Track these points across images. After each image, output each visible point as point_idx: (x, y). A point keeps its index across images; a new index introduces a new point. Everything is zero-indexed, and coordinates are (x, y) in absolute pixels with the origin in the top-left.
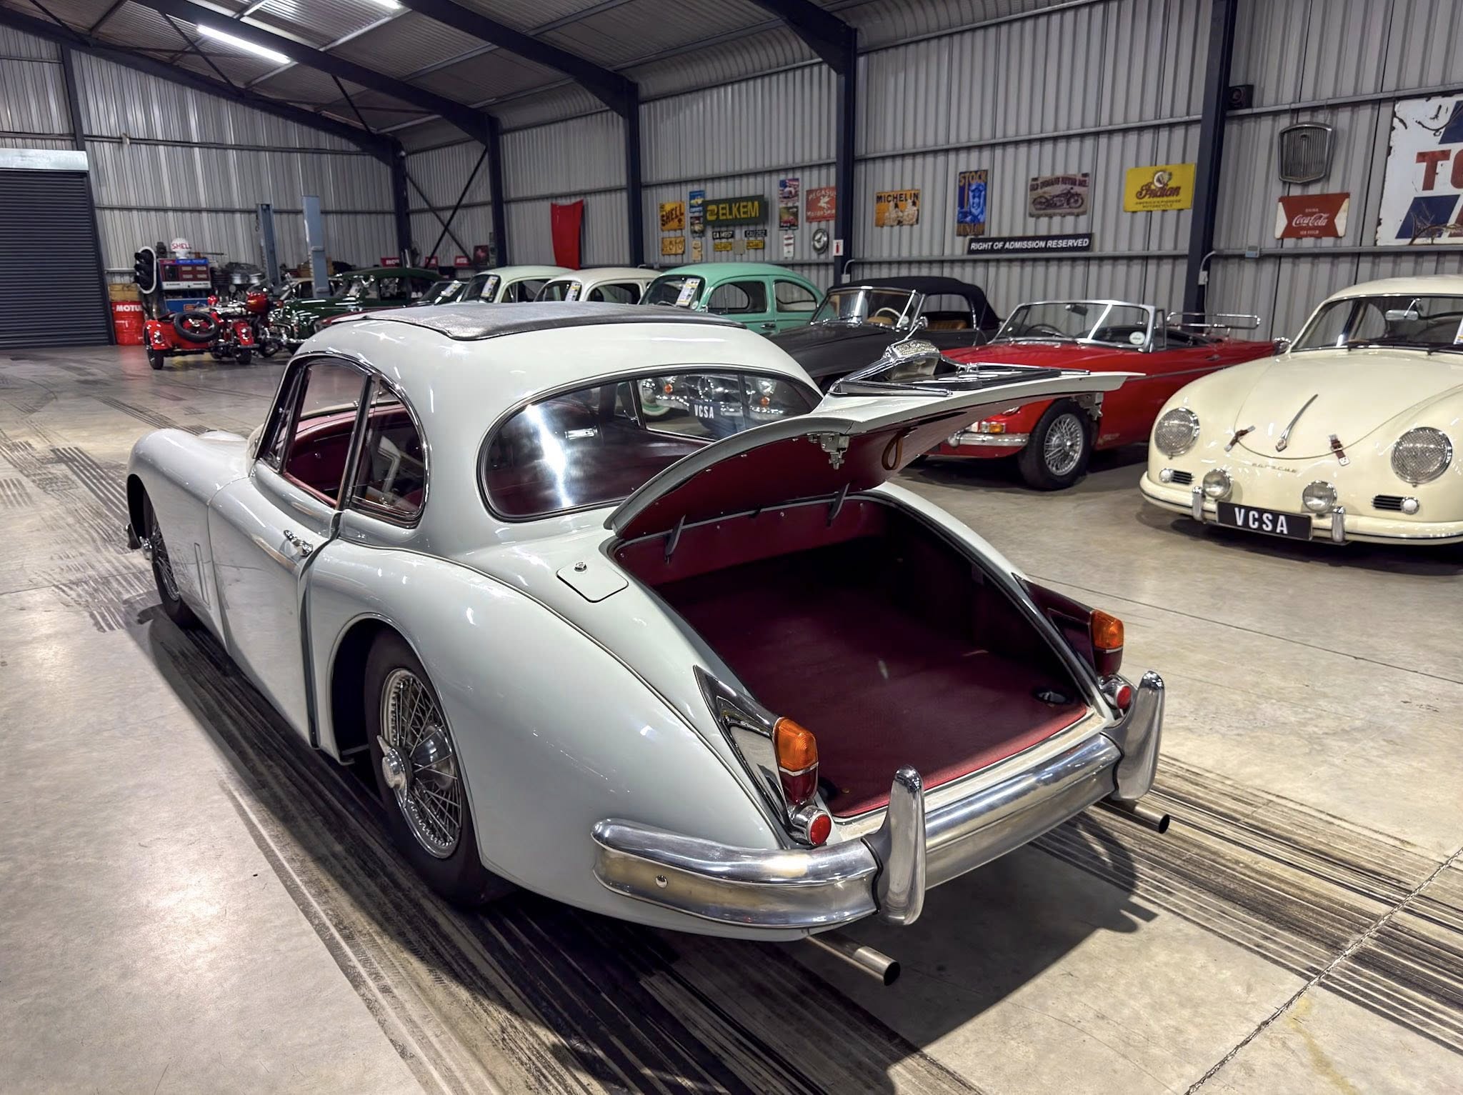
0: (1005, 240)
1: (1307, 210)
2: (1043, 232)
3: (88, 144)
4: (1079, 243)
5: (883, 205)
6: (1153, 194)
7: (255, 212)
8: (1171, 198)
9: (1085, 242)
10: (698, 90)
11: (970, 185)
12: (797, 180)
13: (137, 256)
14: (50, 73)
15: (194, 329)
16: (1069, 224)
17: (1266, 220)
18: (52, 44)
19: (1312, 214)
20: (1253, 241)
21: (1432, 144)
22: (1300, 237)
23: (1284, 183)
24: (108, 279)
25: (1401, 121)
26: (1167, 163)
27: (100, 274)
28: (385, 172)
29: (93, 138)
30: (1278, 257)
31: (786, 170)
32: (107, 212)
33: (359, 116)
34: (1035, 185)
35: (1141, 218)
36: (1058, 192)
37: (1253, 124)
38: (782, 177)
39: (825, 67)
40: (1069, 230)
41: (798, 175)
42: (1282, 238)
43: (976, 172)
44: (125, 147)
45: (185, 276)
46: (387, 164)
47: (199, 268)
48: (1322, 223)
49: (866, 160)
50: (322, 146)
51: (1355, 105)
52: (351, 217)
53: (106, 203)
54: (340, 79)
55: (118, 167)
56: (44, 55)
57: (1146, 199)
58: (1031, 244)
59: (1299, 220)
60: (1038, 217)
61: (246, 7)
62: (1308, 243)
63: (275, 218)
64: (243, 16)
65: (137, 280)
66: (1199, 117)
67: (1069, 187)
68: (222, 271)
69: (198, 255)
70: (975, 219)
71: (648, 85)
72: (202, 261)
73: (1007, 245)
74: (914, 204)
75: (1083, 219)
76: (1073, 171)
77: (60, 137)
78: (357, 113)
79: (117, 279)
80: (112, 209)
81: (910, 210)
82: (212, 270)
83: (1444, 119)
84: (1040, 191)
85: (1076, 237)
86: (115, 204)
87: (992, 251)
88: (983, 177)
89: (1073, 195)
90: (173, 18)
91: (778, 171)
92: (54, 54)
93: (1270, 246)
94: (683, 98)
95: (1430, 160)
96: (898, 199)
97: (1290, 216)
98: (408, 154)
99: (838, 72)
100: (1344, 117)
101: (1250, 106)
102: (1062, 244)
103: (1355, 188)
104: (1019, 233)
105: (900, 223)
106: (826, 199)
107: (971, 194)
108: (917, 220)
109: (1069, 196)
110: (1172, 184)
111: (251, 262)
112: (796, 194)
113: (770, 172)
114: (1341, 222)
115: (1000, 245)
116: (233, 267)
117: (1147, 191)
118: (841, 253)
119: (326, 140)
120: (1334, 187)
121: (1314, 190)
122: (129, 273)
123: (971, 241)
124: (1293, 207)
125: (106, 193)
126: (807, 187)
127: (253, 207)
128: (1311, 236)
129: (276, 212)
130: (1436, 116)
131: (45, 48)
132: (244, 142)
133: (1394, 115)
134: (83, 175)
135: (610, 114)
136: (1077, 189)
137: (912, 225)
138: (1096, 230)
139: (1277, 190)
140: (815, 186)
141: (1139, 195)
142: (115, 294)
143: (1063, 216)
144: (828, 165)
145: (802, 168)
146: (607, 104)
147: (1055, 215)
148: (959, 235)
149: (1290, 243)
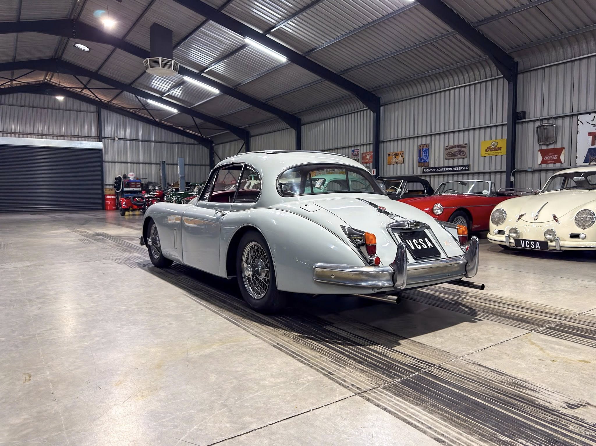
0: (437, 168)
1: (549, 154)
2: (451, 165)
3: (103, 140)
4: (465, 168)
6: (492, 150)
7: (160, 164)
8: (498, 151)
9: (467, 168)
10: (322, 120)
11: (423, 149)
12: (358, 150)
13: (116, 179)
14: (93, 117)
15: (138, 201)
16: (461, 162)
17: (534, 158)
18: (95, 107)
19: (551, 155)
20: (530, 165)
21: (593, 129)
22: (547, 164)
23: (540, 145)
24: (105, 187)
25: (581, 122)
26: (496, 139)
27: (102, 185)
28: (207, 151)
29: (105, 138)
30: (540, 171)
31: (354, 146)
32: (107, 163)
33: (200, 131)
34: (447, 148)
35: (487, 159)
36: (456, 151)
37: (526, 125)
38: (353, 149)
39: (368, 111)
40: (461, 164)
41: (359, 148)
42: (541, 164)
43: (425, 145)
44: (116, 141)
45: (132, 186)
46: (208, 148)
47: (137, 183)
48: (555, 158)
49: (384, 142)
50: (185, 142)
51: (563, 117)
52: (194, 166)
53: (107, 160)
54: (195, 118)
55: (113, 147)
56: (92, 110)
57: (489, 152)
58: (446, 169)
59: (546, 158)
60: (449, 159)
61: (165, 93)
62: (551, 166)
63: (167, 166)
64: (163, 96)
65: (115, 187)
66: (506, 123)
67: (460, 148)
68: (146, 184)
69: (137, 179)
70: (425, 161)
71: (305, 119)
72: (139, 181)
73: (437, 170)
74: (402, 156)
75: (466, 160)
76: (461, 143)
77: (94, 137)
78: (199, 130)
79: (108, 187)
80: (109, 162)
82: (142, 184)
84: (449, 150)
85: (463, 166)
86: (110, 160)
87: (432, 172)
88: (428, 146)
89: (461, 151)
90: (138, 97)
91: (351, 147)
92: (95, 110)
93: (536, 167)
94: (317, 123)
95: (593, 135)
96: (396, 155)
97: (543, 156)
98: (215, 145)
99: (373, 112)
100: (559, 121)
101: (525, 118)
102: (459, 169)
103: (566, 145)
104: (442, 165)
105: (397, 163)
106: (369, 156)
107: (423, 152)
108: (403, 162)
109: (460, 152)
110: (498, 146)
111: (156, 181)
112: (358, 155)
113: (348, 147)
114: (562, 158)
115: (435, 170)
116: (150, 183)
117: (489, 149)
118: (375, 174)
119: (186, 140)
120: (558, 145)
121: (551, 147)
122: (112, 185)
123: (424, 169)
124: (544, 153)
125: (107, 157)
126: (362, 152)
127: (158, 162)
128: (552, 163)
129: (167, 164)
130: (594, 120)
131: (93, 108)
132: (157, 140)
133: (578, 120)
134: (100, 150)
135: (290, 129)
136: (463, 149)
137: (401, 164)
138: (471, 163)
139: (537, 147)
140: (365, 151)
141: (486, 151)
142: (107, 192)
143: (458, 159)
144: (370, 144)
145: (360, 145)
146: (290, 125)
147: (455, 158)
148: (419, 167)
149: (544, 166)
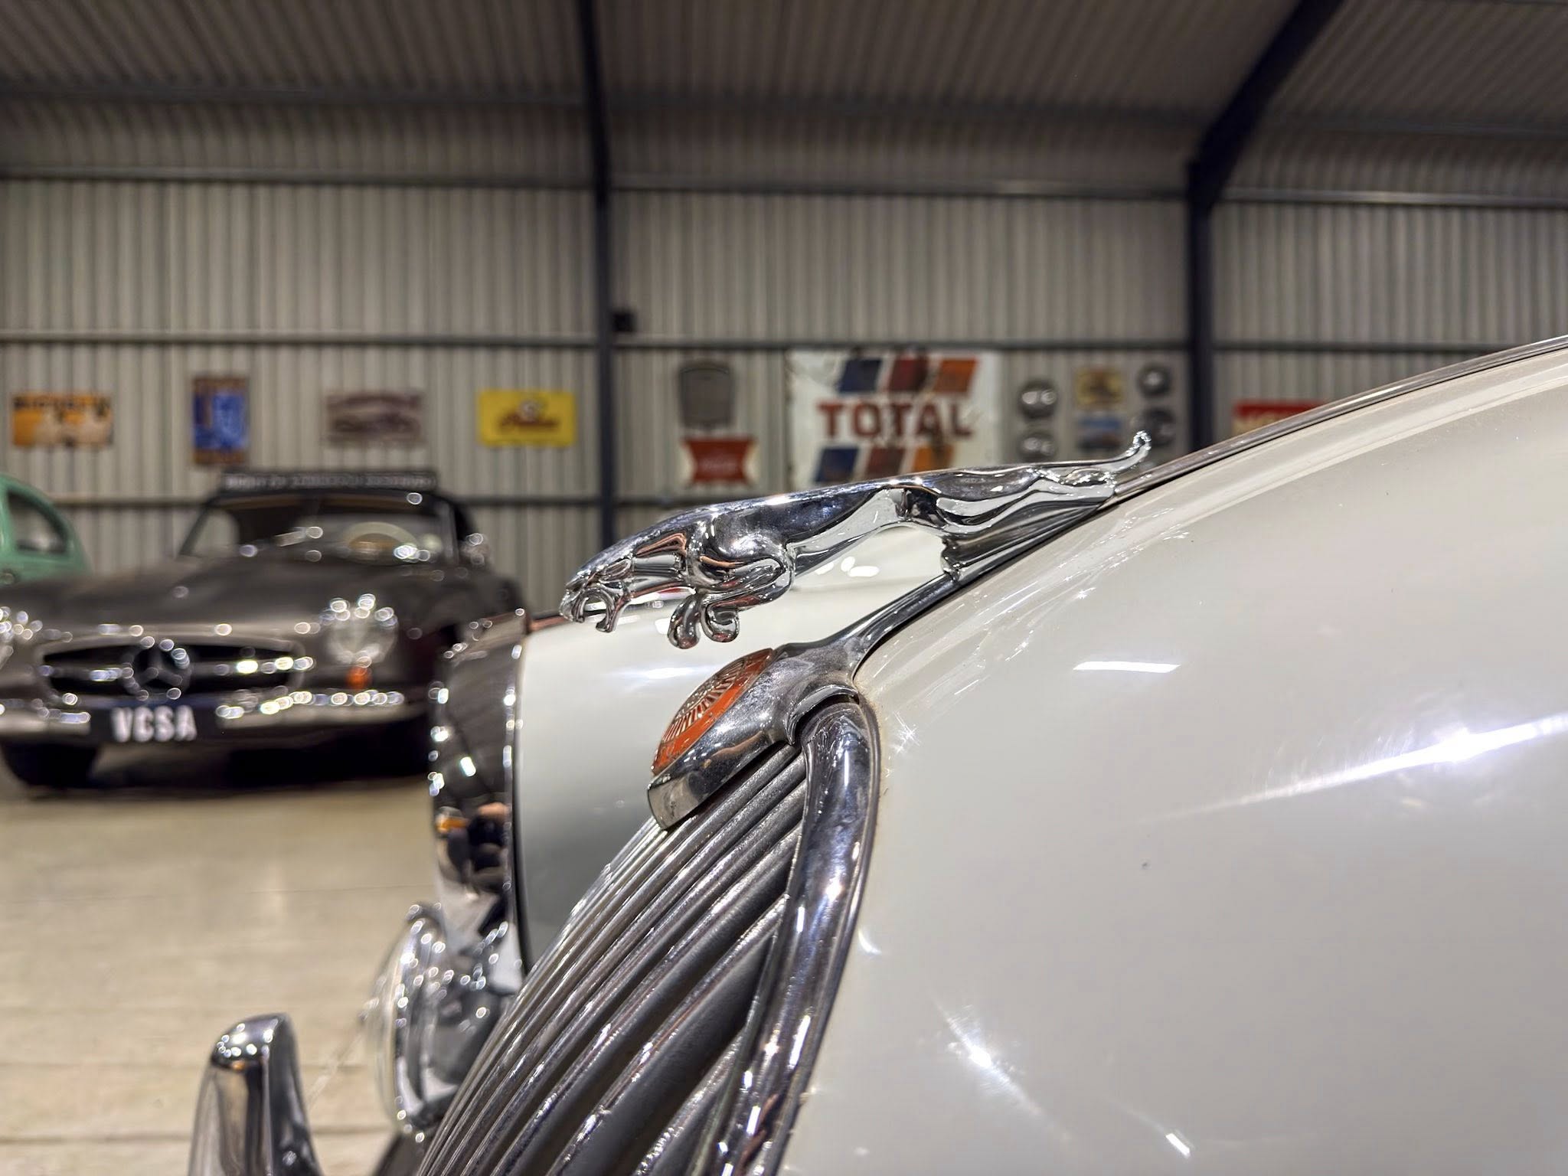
0: (290, 474)
1: (716, 455)
2: (356, 465)
5: (28, 415)
6: (522, 426)
8: (546, 432)
9: (426, 481)
11: (213, 395)
16: (396, 457)
17: (670, 466)
19: (720, 459)
20: (657, 485)
21: (827, 394)
22: (709, 484)
23: (686, 423)
26: (535, 391)
34: (334, 402)
35: (507, 455)
36: (375, 414)
40: (397, 464)
42: (692, 483)
43: (224, 378)
48: (730, 468)
51: (749, 349)
57: (513, 431)
59: (711, 465)
60: (342, 445)
62: (720, 489)
67: (391, 408)
70: (229, 443)
73: (296, 482)
74: (99, 414)
75: (418, 451)
76: (395, 388)
81: (88, 425)
83: (835, 372)
84: (343, 411)
85: (410, 473)
88: (237, 383)
89: (399, 419)
93: (679, 491)
95: (830, 411)
96: (65, 407)
97: (697, 460)
100: (738, 362)
101: (633, 334)
102: (391, 482)
103: (760, 431)
104: (311, 465)
105: (70, 443)
107: (217, 407)
108: (108, 441)
109: (393, 420)
110: (546, 416)
114: (750, 468)
117: (512, 420)
120: (739, 430)
121: (719, 433)
123: (223, 474)
124: (700, 450)
128: (720, 480)
133: (787, 363)
136: (404, 411)
137: (96, 448)
138: (440, 466)
139: (677, 431)
141: (503, 425)
148: (198, 465)
149: (700, 490)
